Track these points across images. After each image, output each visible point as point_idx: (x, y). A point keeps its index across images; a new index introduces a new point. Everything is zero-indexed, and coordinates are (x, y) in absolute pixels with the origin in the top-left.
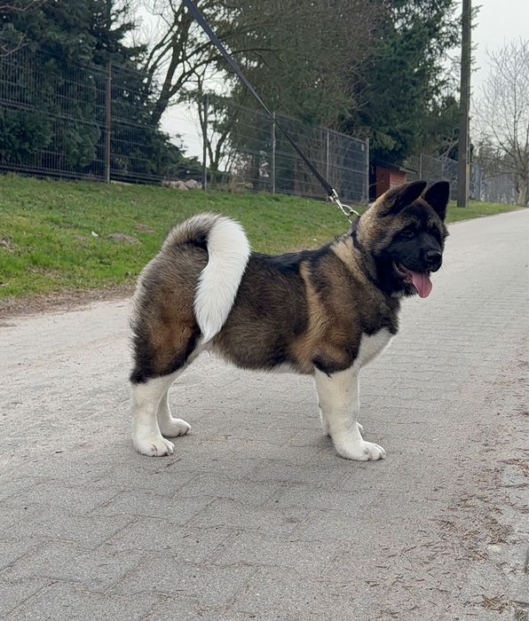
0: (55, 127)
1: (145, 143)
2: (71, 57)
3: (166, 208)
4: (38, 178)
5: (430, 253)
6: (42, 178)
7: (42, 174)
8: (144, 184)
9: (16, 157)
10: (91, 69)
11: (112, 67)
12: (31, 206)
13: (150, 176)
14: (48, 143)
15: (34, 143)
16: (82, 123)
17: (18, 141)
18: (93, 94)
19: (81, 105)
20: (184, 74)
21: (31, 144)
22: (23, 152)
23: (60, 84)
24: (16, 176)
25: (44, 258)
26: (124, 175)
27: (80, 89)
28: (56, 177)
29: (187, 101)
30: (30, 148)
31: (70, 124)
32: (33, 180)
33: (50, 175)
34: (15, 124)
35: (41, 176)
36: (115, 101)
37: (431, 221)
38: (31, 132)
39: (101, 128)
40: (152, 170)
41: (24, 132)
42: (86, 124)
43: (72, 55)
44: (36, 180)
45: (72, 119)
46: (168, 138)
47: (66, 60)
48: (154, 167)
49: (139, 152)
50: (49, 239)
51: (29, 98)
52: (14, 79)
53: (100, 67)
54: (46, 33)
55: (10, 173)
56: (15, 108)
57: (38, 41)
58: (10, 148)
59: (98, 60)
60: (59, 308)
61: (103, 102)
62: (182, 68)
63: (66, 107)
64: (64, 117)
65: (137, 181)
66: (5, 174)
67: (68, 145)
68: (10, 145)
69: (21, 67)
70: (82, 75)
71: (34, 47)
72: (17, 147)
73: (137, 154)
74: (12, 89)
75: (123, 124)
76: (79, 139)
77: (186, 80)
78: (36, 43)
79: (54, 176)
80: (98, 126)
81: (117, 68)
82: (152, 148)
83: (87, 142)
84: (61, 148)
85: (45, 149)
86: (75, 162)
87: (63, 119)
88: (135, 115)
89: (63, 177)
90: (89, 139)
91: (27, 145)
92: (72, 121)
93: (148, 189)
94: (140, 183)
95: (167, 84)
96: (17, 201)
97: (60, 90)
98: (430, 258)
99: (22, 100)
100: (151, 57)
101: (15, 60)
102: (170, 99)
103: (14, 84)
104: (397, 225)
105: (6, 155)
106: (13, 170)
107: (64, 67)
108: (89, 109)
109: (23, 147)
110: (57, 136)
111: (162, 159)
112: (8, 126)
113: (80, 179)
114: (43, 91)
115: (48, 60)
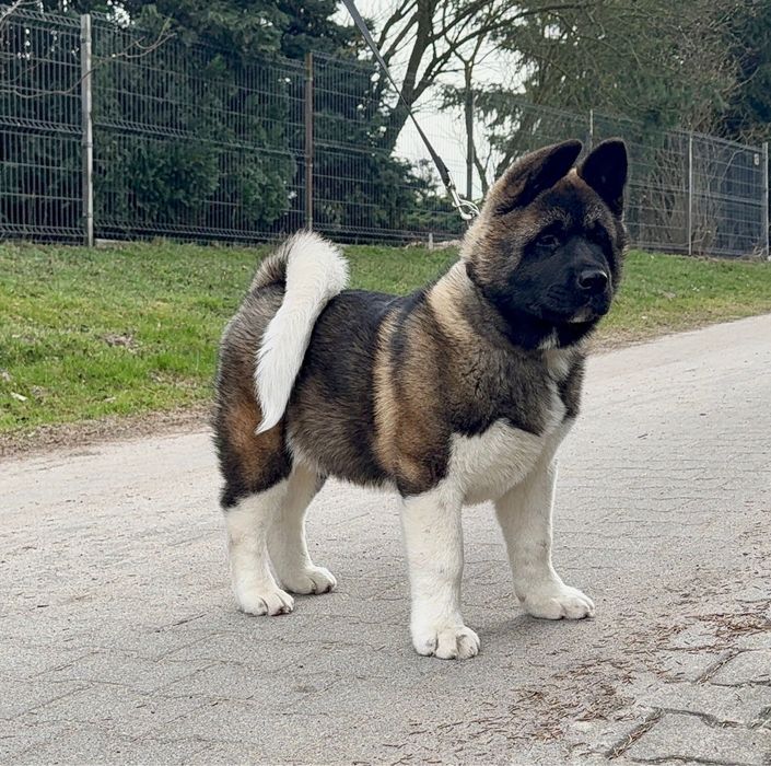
0: (224, 161)
1: (370, 178)
2: (246, 50)
3: (395, 280)
4: (199, 244)
5: (587, 274)
6: (206, 244)
7: (207, 237)
8: (368, 244)
9: (167, 214)
10: (280, 66)
11: (314, 59)
12: (181, 285)
13: (378, 230)
14: (214, 188)
15: (191, 191)
16: (266, 154)
17: (168, 190)
18: (284, 105)
19: (265, 125)
20: (435, 60)
21: (187, 192)
22: (176, 204)
23: (231, 94)
24: (166, 242)
25: (176, 360)
26: (335, 231)
27: (263, 99)
28: (228, 240)
29: (457, 107)
30: (186, 198)
31: (248, 156)
32: (192, 246)
33: (219, 239)
34: (162, 162)
35: (205, 240)
36: (319, 114)
37: (591, 217)
38: (186, 173)
39: (298, 159)
40: (380, 221)
41: (176, 173)
42: (273, 154)
43: (248, 47)
44: (195, 247)
45: (251, 148)
46: (410, 167)
47: (240, 54)
48: (384, 215)
49: (358, 193)
50: (191, 332)
51: (184, 120)
52: (160, 92)
53: (296, 63)
54: (207, 14)
55: (157, 238)
56: (163, 138)
57: (196, 29)
58: (156, 199)
59: (295, 50)
60: (177, 430)
61: (302, 119)
62: (432, 52)
63: (240, 129)
64: (238, 145)
65: (356, 239)
66: (150, 240)
67: (245, 190)
68: (157, 194)
69: (170, 73)
70: (266, 78)
71: (190, 39)
72: (166, 197)
73: (357, 198)
74: (159, 107)
75: (335, 150)
76: (263, 179)
77: (439, 71)
78: (193, 33)
79: (224, 239)
80: (292, 155)
81: (323, 61)
82: (381, 185)
83: (274, 182)
84: (235, 195)
85: (210, 198)
86: (256, 215)
87: (237, 149)
88: (352, 133)
89: (240, 240)
90: (278, 177)
91: (181, 194)
92: (252, 152)
93: (374, 251)
94: (361, 243)
95: (409, 81)
96: (162, 280)
97: (233, 104)
98: (587, 282)
99: (172, 123)
100: (383, 39)
101: (161, 62)
102: (413, 105)
103: (160, 100)
104: (528, 225)
105: (151, 210)
106: (161, 234)
107: (237, 67)
108: (278, 129)
109: (175, 197)
110: (228, 176)
111: (398, 203)
112: (152, 166)
113: (265, 242)
114: (206, 108)
115: (212, 57)
